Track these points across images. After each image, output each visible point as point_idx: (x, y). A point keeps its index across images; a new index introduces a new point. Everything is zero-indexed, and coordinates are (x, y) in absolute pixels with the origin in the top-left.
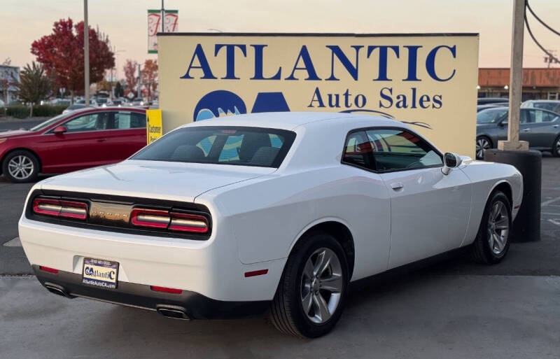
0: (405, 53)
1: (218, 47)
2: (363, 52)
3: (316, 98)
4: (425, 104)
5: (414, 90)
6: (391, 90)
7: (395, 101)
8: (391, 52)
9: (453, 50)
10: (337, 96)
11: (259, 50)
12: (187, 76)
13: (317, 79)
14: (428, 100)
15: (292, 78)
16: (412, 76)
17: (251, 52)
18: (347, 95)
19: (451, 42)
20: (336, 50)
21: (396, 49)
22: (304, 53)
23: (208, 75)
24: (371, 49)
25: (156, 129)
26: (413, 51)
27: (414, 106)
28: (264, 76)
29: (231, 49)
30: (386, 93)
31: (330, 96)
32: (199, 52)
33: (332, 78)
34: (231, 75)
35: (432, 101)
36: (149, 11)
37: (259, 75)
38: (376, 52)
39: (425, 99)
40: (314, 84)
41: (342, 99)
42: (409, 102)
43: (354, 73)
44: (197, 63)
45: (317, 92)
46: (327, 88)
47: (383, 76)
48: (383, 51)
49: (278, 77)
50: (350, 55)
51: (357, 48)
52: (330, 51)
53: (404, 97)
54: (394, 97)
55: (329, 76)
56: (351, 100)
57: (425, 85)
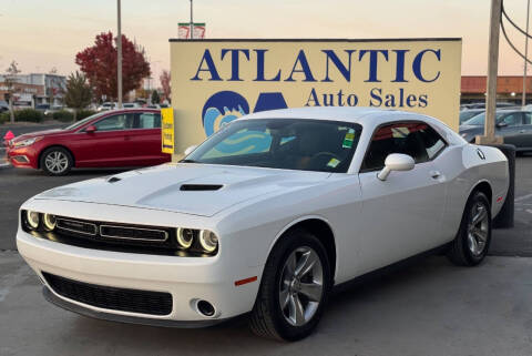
0: (393, 57)
1: (224, 52)
2: (355, 56)
3: (312, 98)
4: (412, 103)
5: (402, 90)
6: (380, 91)
7: (384, 100)
8: (380, 56)
9: (438, 54)
10: (332, 96)
11: (261, 54)
12: (196, 78)
13: (313, 80)
14: (415, 99)
15: (290, 79)
16: (400, 77)
17: (254, 55)
18: (340, 95)
19: (436, 46)
20: (331, 54)
21: (385, 53)
22: (302, 57)
23: (215, 77)
24: (362, 53)
25: (170, 126)
26: (401, 54)
27: (401, 105)
28: (265, 78)
29: (235, 54)
30: (376, 93)
31: (325, 96)
32: (207, 56)
33: (327, 80)
34: (235, 77)
35: (418, 101)
36: (180, 24)
37: (260, 77)
38: (367, 56)
39: (412, 98)
40: (311, 85)
41: (336, 99)
42: (397, 101)
43: (347, 74)
44: (205, 66)
45: (313, 92)
46: (322, 89)
47: (373, 78)
48: (374, 54)
49: (278, 78)
50: (344, 59)
51: (350, 52)
52: (325, 55)
53: (393, 97)
54: (383, 97)
55: (324, 78)
56: (344, 99)
57: (412, 86)
